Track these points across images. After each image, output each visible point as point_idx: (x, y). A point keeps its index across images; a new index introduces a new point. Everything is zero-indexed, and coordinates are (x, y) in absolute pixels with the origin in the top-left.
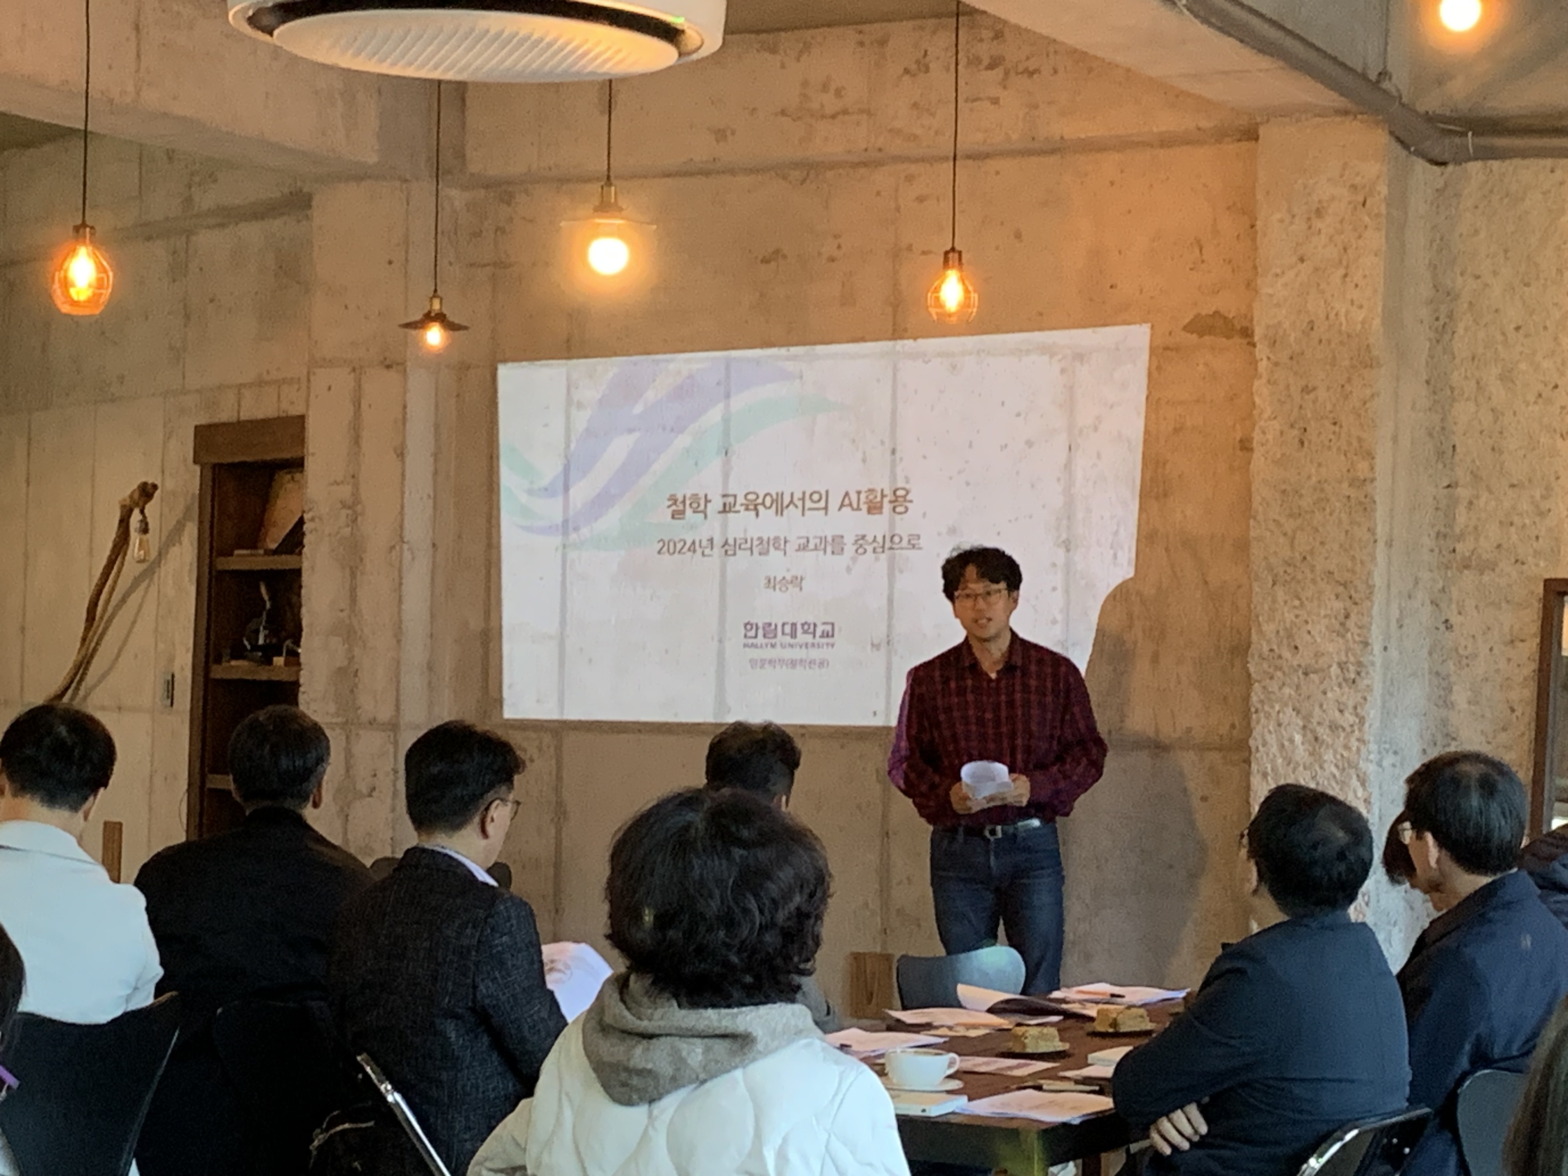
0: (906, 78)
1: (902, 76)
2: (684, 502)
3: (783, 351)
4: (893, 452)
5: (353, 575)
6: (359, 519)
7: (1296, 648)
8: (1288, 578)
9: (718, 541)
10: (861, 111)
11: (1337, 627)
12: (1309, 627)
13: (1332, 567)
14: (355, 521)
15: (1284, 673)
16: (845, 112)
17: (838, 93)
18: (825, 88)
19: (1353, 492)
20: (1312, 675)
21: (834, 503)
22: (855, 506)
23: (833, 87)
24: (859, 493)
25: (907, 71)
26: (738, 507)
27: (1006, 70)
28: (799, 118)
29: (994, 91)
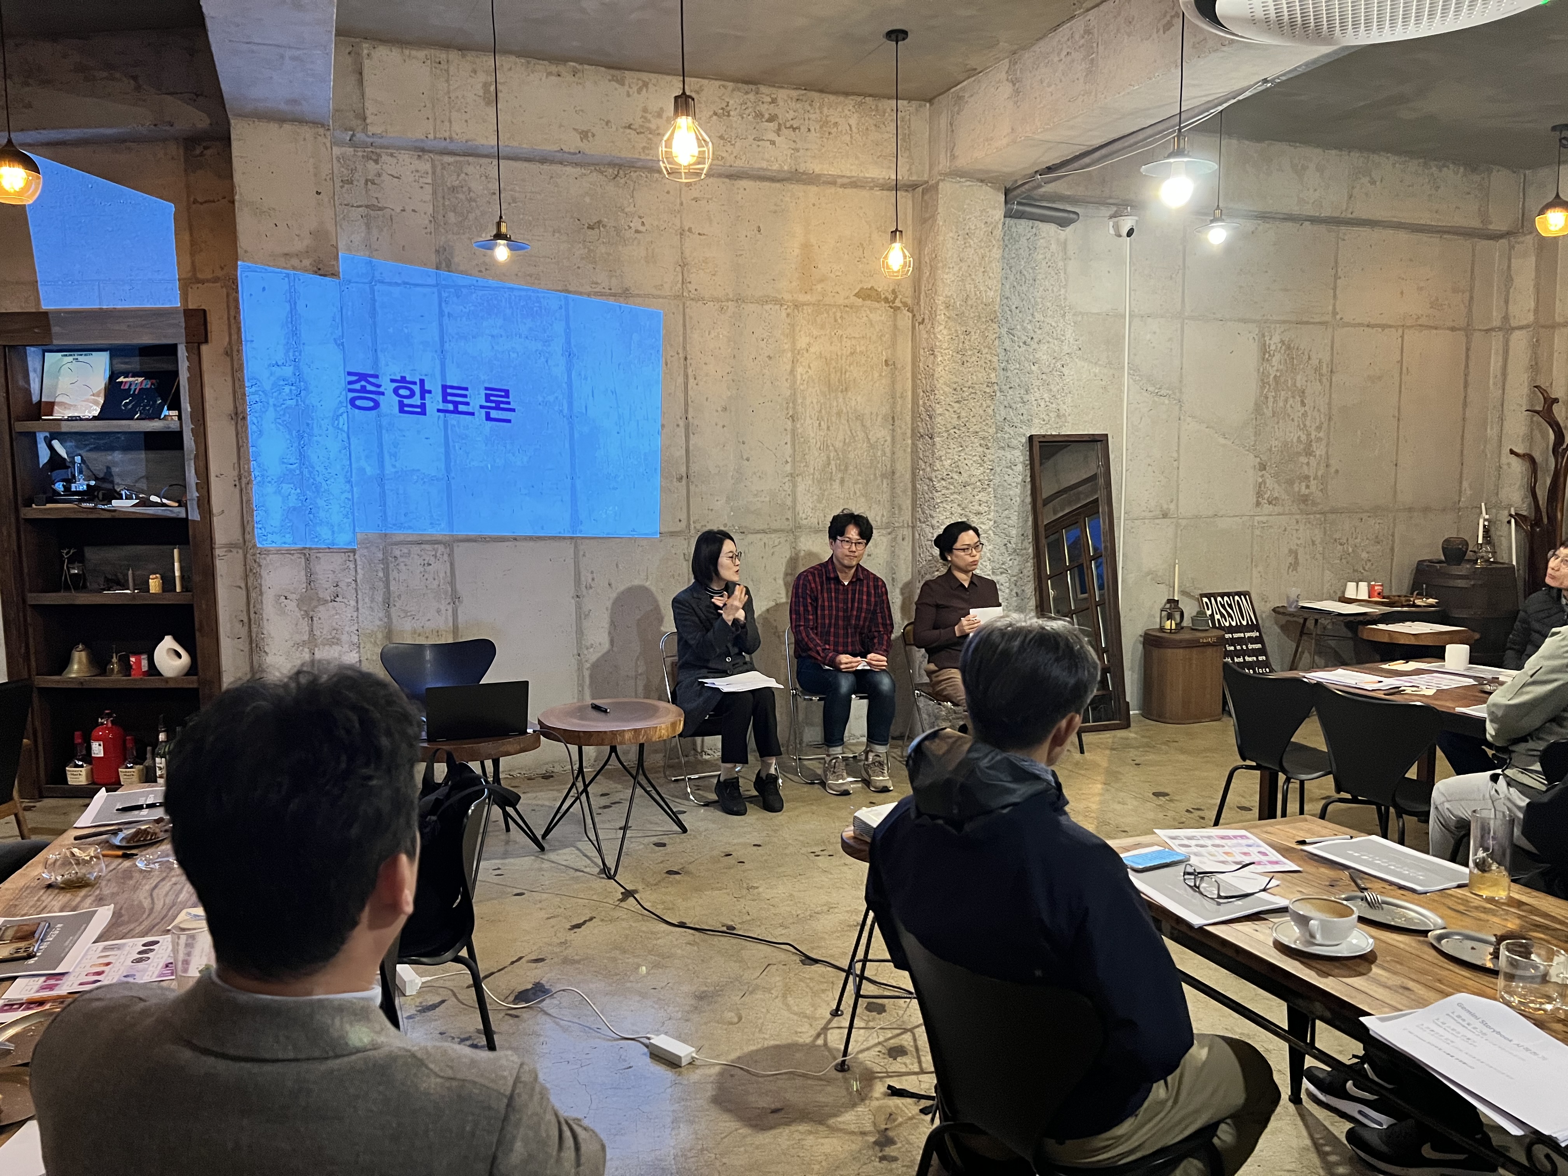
5: (301, 437)
6: (303, 393)
7: (960, 473)
8: (956, 436)
25: (715, 114)
27: (779, 124)
28: (641, 133)
29: (772, 136)
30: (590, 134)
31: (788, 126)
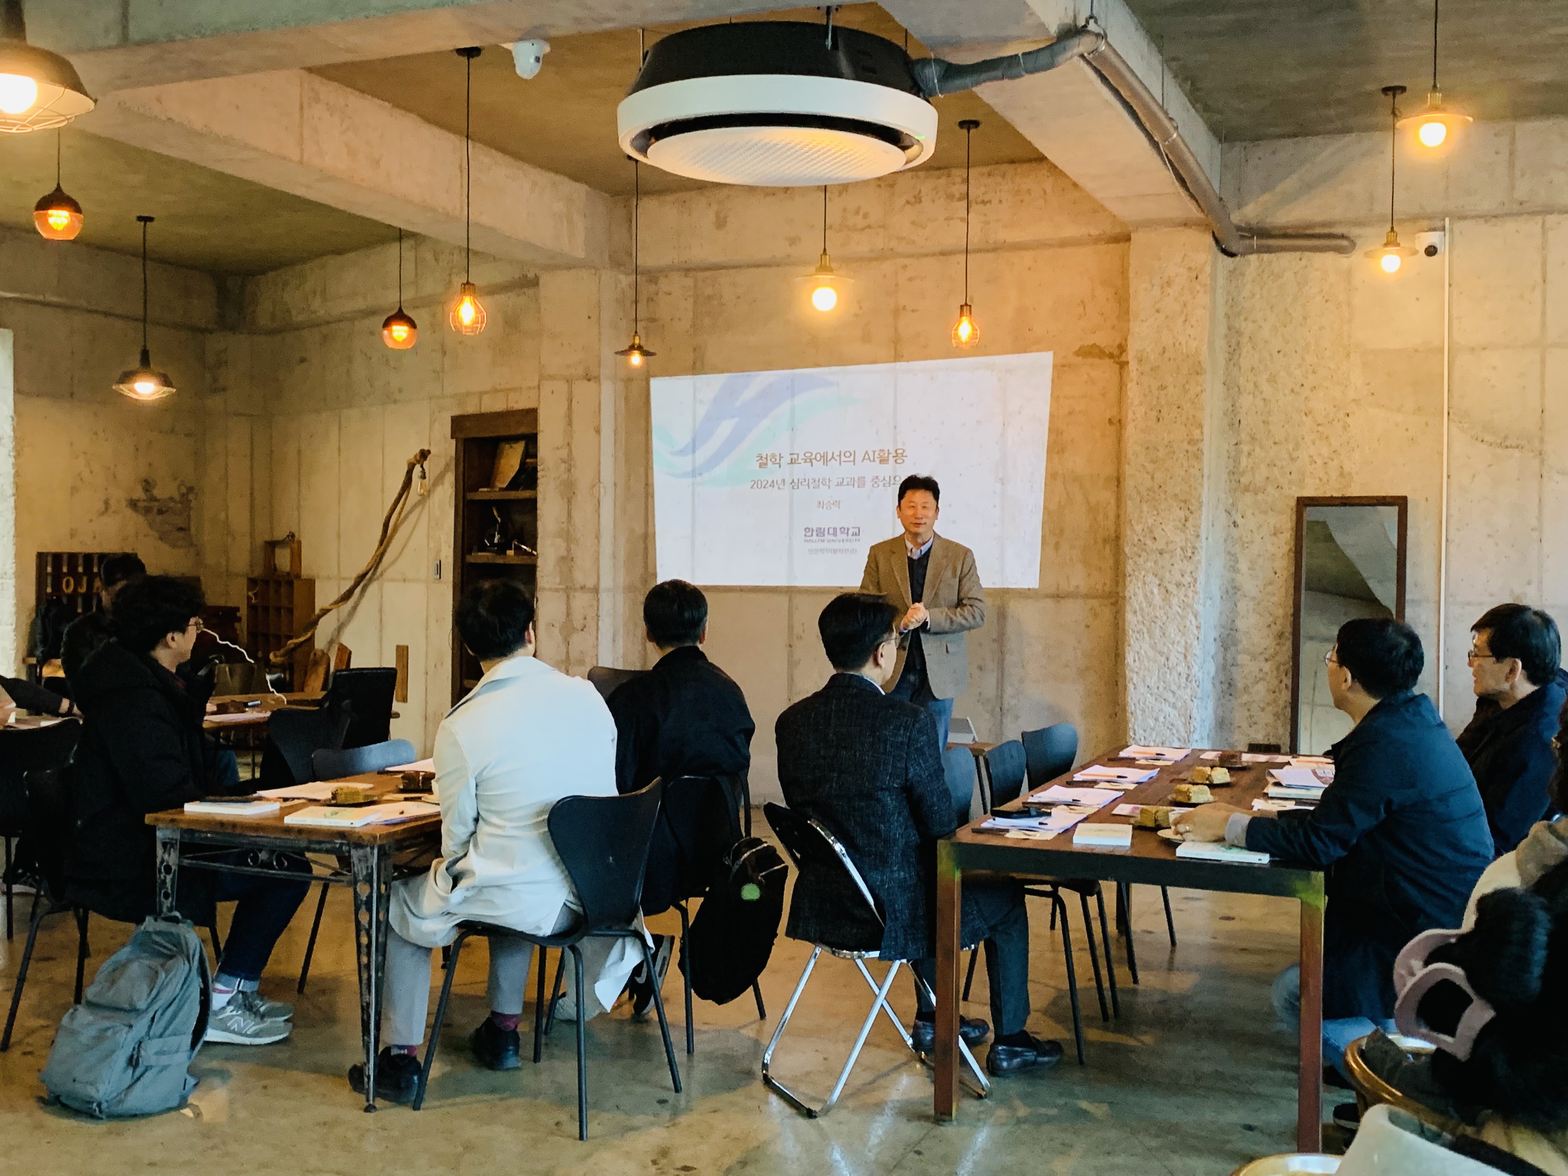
0: (908, 206)
1: (904, 206)
2: (766, 458)
3: (826, 369)
4: (895, 427)
5: (569, 502)
6: (573, 469)
7: (1155, 539)
8: (1150, 498)
9: (788, 481)
10: (880, 227)
11: (1181, 526)
12: (1163, 526)
13: (1177, 492)
14: (569, 470)
15: (1147, 553)
16: (869, 227)
17: (865, 216)
18: (857, 213)
21: (859, 457)
22: (872, 458)
23: (861, 213)
24: (874, 452)
25: (908, 202)
26: (800, 461)
29: (964, 213)
31: (979, 200)
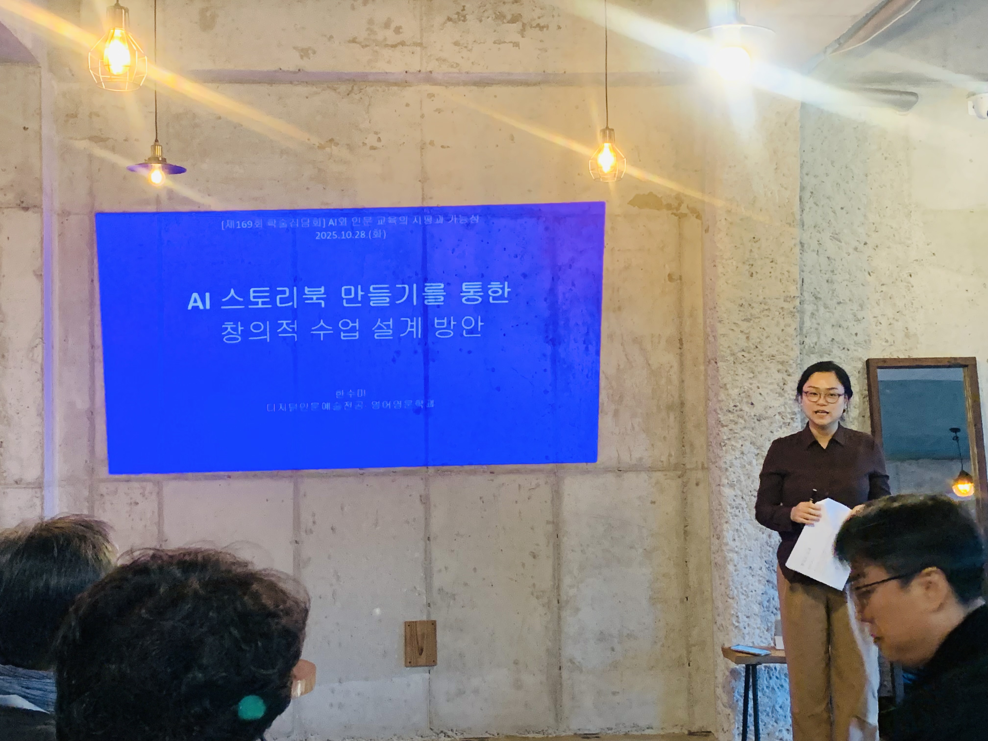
0: (450, 23)
1: (445, 23)
7: (752, 404)
8: (745, 360)
10: (416, 44)
11: (779, 390)
12: (760, 391)
13: (774, 353)
15: (745, 421)
16: (403, 44)
17: (398, 30)
18: (387, 25)
19: (786, 305)
20: (763, 421)
23: (393, 26)
25: (449, 19)
27: (524, 25)
28: (367, 46)
29: (517, 38)
30: (310, 52)
31: (534, 25)
